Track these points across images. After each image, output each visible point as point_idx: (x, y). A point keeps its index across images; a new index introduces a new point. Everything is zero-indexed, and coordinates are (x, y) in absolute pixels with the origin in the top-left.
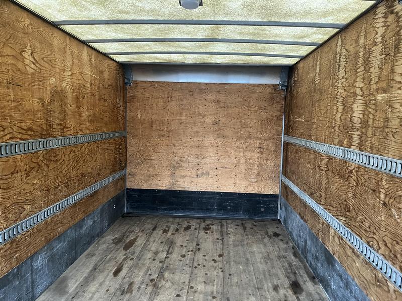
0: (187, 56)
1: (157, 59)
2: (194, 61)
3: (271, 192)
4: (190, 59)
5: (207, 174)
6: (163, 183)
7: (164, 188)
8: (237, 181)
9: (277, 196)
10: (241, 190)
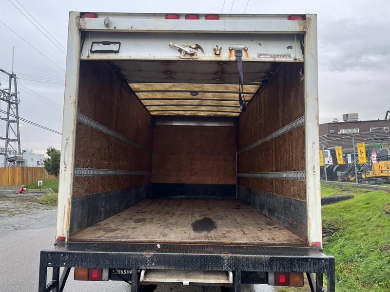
0: (187, 112)
1: (172, 113)
2: (190, 115)
3: (231, 183)
4: (188, 113)
5: (196, 174)
6: (172, 180)
7: (173, 183)
8: (213, 178)
9: (235, 185)
10: (215, 182)
